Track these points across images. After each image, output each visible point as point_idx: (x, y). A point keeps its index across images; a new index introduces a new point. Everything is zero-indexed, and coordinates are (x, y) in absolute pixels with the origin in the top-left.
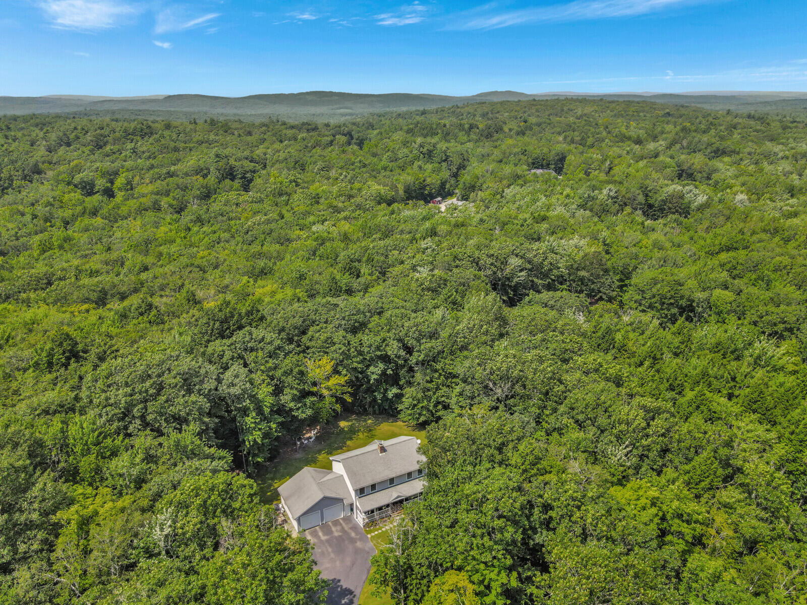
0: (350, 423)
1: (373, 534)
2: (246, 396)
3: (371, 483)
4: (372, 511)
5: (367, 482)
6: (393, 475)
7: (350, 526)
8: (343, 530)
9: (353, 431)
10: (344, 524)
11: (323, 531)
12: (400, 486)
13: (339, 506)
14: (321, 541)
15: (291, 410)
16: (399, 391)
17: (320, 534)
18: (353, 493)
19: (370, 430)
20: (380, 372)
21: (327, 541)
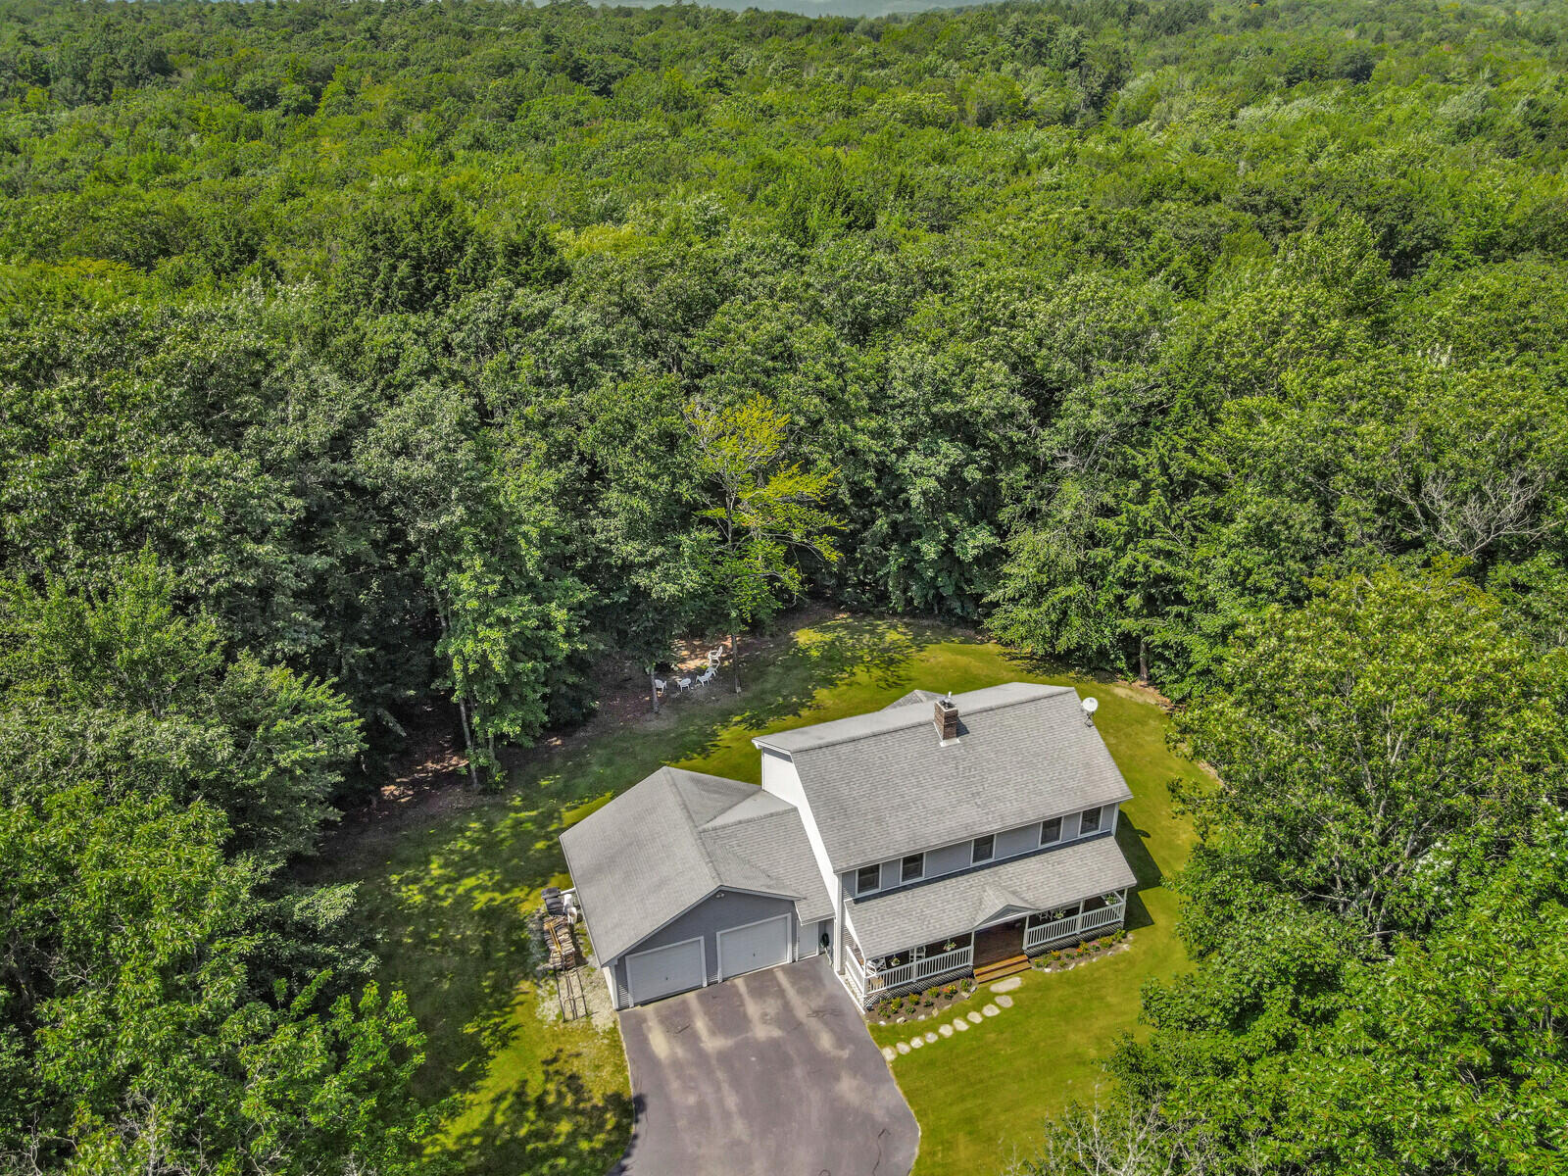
0: (828, 637)
1: (903, 1048)
2: (455, 492)
3: (907, 849)
4: (904, 957)
5: (890, 843)
6: (990, 826)
7: (817, 1002)
8: (786, 1018)
9: (835, 660)
10: (791, 992)
11: (709, 1013)
12: (1011, 868)
13: (775, 926)
14: (701, 1058)
15: (627, 567)
16: (994, 541)
17: (700, 1025)
18: (832, 884)
19: (891, 661)
20: (942, 471)
21: (724, 1057)
